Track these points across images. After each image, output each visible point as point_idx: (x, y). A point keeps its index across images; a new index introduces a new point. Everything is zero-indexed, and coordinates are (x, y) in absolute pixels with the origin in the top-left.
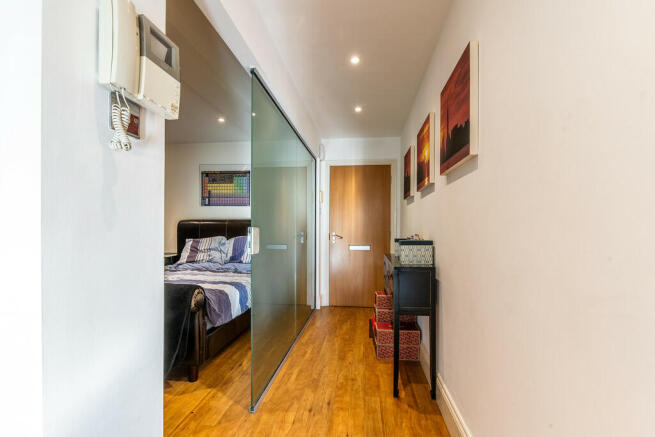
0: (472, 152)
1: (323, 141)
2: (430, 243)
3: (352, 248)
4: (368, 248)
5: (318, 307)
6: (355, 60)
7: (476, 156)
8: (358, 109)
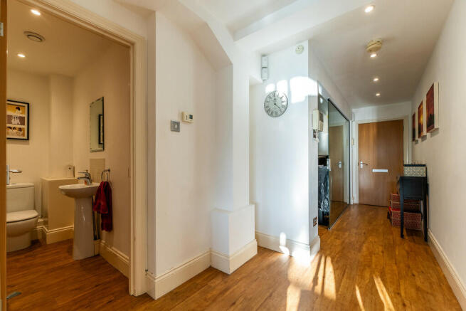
0: (435, 127)
1: (354, 110)
2: (424, 165)
3: (374, 171)
4: (386, 171)
5: (352, 203)
6: (376, 80)
7: (438, 129)
8: (378, 95)
